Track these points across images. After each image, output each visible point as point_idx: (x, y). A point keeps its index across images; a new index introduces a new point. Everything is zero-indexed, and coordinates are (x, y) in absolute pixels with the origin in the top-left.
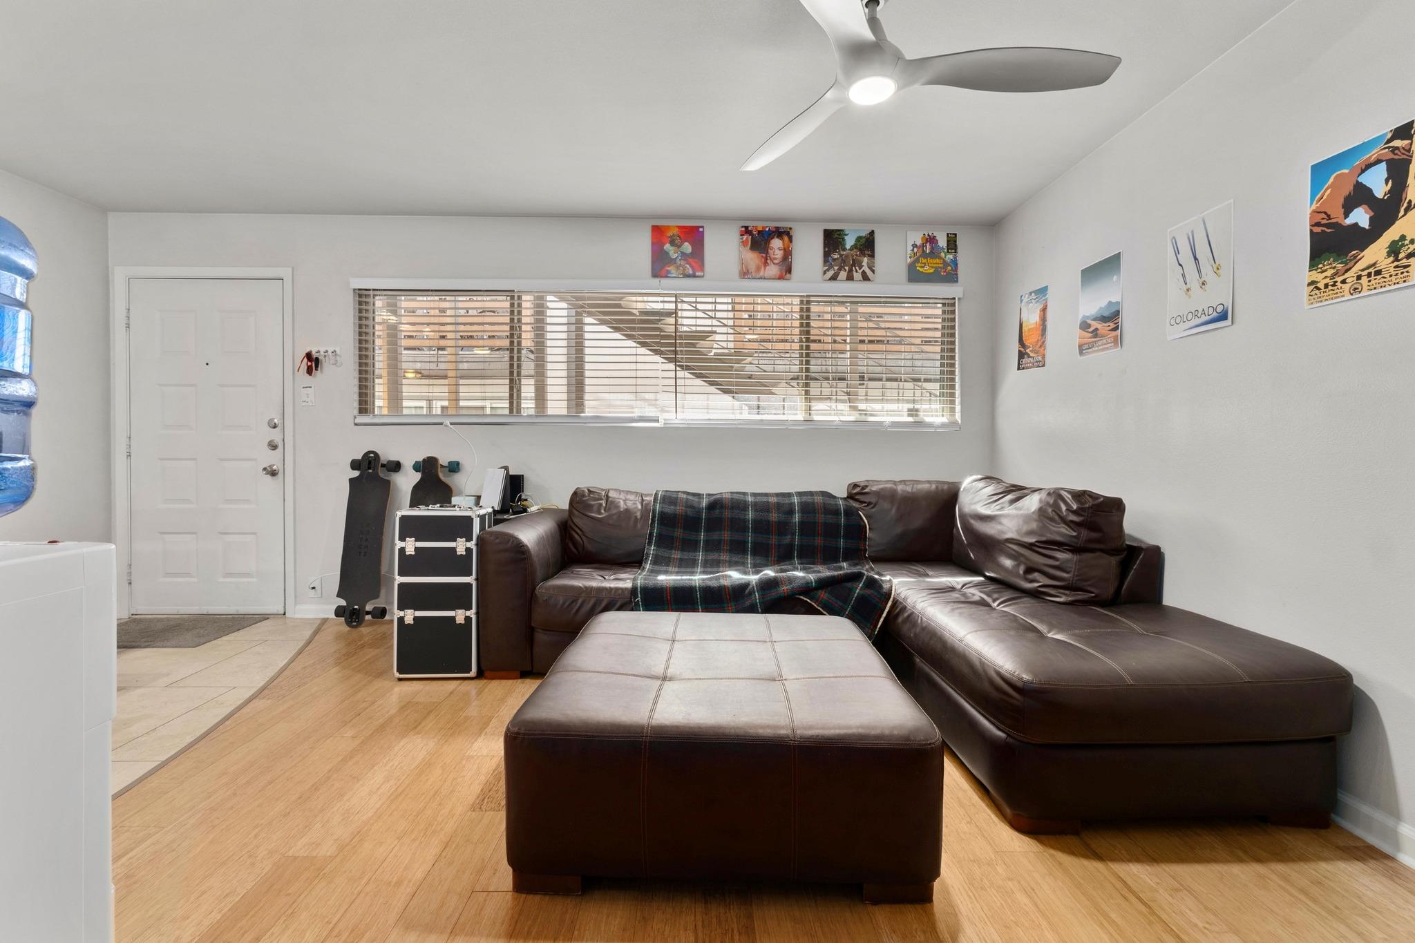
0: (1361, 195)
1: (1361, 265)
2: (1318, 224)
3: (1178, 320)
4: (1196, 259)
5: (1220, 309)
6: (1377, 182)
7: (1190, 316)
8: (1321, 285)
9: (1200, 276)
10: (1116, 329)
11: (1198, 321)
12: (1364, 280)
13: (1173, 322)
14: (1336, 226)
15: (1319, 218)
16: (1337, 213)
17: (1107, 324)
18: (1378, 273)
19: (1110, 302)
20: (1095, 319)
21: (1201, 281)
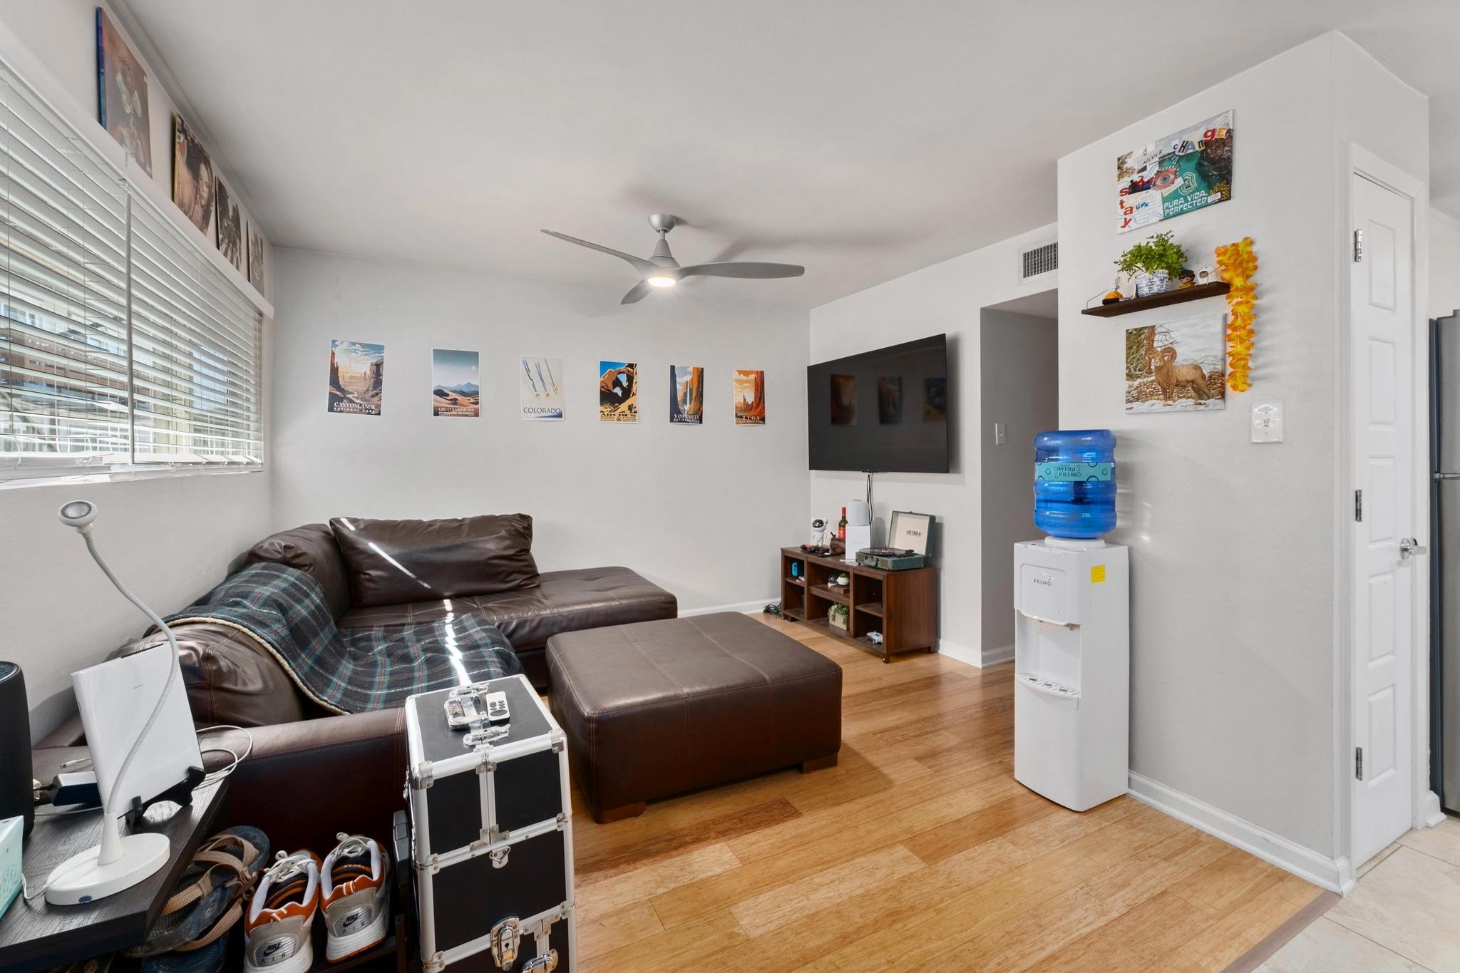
0: (617, 383)
1: (619, 410)
2: (603, 387)
3: (531, 410)
4: (542, 379)
5: (558, 411)
6: (623, 378)
7: (539, 411)
8: (606, 414)
9: (546, 390)
10: (477, 403)
11: (544, 414)
12: (621, 416)
13: (526, 410)
14: (609, 390)
15: (604, 385)
16: (610, 387)
17: (468, 398)
18: (626, 415)
19: (469, 383)
20: (454, 391)
21: (546, 393)
